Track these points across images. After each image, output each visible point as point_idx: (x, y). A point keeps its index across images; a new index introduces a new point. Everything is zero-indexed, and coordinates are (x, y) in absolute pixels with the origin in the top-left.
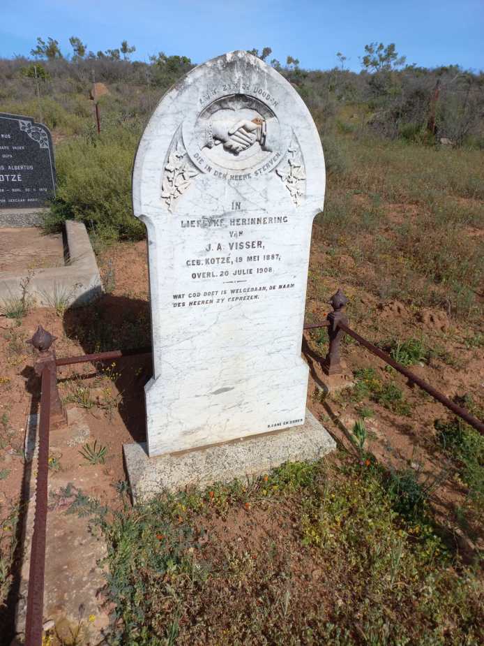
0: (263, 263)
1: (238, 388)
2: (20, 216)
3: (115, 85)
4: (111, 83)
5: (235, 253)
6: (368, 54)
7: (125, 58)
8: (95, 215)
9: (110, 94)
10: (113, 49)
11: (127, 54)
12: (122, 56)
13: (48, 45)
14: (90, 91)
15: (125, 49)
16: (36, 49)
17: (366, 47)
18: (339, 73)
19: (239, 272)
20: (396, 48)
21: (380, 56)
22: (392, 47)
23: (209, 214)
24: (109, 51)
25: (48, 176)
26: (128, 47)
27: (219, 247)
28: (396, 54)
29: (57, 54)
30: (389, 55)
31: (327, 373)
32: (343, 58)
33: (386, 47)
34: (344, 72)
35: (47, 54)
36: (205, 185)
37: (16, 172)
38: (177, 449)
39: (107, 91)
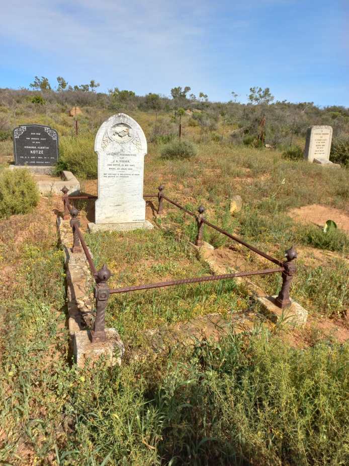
0: (129, 167)
1: (123, 205)
2: (41, 169)
3: (85, 108)
4: (82, 107)
5: (121, 163)
6: (252, 93)
7: (93, 90)
8: (76, 168)
9: (82, 114)
10: (84, 84)
11: (94, 88)
12: (90, 89)
13: (42, 81)
14: (70, 112)
15: (92, 84)
16: (34, 84)
17: (251, 89)
18: (233, 104)
19: (123, 169)
20: (270, 90)
21: (260, 95)
22: (267, 90)
23: (114, 152)
24: (82, 85)
25: (55, 152)
26: (94, 84)
27: (117, 161)
28: (270, 94)
29: (48, 87)
30: (266, 94)
31: (158, 213)
32: (236, 95)
33: (263, 89)
34: (237, 104)
35: (41, 87)
36: (113, 145)
37: (41, 150)
38: (104, 223)
39: (81, 112)
